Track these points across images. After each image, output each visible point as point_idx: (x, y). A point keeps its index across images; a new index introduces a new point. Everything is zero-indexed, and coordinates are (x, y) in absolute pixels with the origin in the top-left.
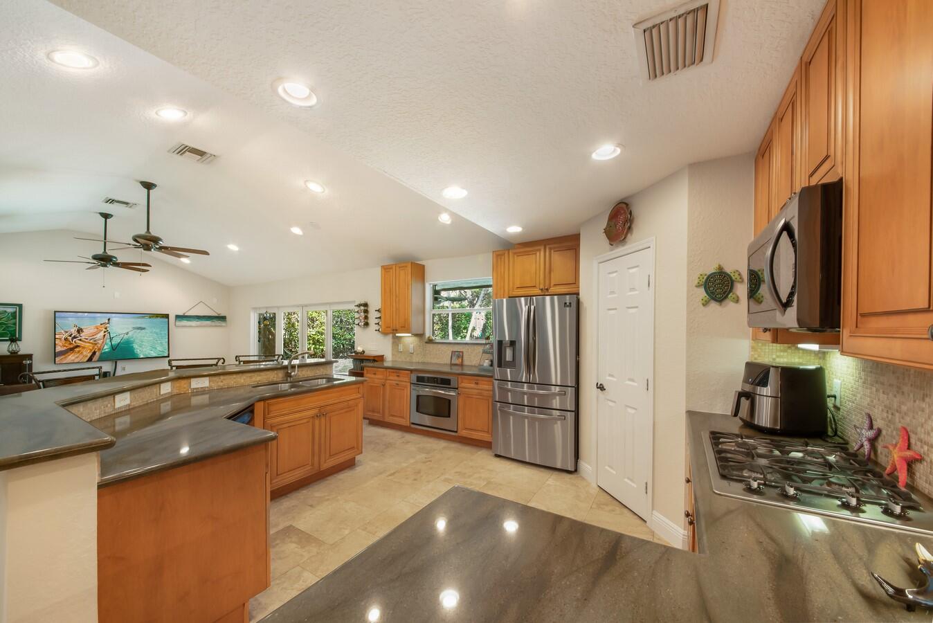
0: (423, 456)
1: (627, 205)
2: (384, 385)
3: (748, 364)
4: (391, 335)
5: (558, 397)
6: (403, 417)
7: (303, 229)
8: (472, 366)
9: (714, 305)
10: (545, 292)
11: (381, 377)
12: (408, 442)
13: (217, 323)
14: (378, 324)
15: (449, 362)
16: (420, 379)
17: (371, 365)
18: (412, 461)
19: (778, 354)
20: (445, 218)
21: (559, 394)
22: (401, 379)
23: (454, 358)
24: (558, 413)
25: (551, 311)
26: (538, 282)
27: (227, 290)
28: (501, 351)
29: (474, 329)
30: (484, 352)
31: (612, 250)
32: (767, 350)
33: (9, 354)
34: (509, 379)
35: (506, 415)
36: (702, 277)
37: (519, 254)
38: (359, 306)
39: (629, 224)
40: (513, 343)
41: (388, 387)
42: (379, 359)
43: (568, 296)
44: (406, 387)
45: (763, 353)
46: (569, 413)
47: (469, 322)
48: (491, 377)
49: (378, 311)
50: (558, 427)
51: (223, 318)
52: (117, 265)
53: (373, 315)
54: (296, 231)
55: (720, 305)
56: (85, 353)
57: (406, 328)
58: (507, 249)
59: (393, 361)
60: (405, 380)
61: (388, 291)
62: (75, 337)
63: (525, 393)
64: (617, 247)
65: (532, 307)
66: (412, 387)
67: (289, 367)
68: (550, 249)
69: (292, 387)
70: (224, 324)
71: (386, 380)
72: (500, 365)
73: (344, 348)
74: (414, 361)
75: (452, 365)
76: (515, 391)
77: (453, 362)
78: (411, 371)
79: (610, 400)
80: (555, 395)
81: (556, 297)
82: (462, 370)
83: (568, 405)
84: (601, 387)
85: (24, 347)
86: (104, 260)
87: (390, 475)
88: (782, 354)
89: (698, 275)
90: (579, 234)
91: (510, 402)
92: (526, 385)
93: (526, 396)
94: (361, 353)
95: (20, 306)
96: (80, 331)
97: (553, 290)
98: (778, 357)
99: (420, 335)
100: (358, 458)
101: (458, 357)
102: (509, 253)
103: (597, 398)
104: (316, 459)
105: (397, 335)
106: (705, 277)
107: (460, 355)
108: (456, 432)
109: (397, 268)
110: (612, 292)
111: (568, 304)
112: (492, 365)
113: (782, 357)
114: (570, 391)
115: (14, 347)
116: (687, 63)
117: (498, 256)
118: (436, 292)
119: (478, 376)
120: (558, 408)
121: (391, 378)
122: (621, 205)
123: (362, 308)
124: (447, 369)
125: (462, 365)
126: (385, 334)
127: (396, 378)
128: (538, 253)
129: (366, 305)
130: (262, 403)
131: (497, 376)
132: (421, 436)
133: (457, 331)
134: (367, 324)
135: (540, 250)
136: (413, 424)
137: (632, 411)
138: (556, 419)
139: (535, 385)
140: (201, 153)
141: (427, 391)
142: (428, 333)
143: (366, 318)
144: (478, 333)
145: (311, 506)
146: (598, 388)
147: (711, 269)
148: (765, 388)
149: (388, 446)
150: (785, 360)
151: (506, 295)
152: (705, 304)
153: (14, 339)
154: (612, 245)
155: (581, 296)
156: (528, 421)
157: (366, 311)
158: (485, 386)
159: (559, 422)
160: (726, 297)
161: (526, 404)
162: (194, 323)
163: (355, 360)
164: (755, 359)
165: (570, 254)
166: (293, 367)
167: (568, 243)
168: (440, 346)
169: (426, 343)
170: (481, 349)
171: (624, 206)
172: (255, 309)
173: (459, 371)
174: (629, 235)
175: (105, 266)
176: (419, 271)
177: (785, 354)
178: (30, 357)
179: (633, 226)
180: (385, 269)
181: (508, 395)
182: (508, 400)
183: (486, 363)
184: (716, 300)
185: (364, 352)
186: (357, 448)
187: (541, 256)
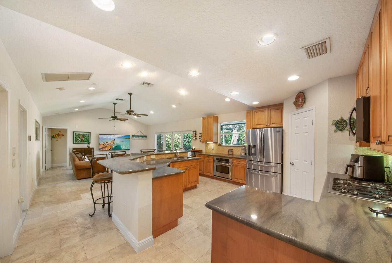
0: (220, 187)
1: (303, 93)
2: (203, 161)
3: (352, 155)
4: (205, 143)
5: (273, 168)
6: (211, 173)
7: (176, 105)
8: (237, 155)
9: (339, 132)
10: (268, 127)
11: (202, 158)
12: (213, 182)
13: (144, 138)
14: (200, 139)
15: (227, 153)
16: (217, 159)
17: (198, 153)
18: (216, 188)
19: (367, 151)
20: (228, 100)
21: (274, 166)
22: (210, 159)
23: (230, 152)
24: (273, 174)
25: (270, 134)
26: (265, 122)
27: (147, 126)
28: (250, 150)
29: (234, 140)
30: (242, 150)
31: (297, 110)
32: (362, 150)
33: (87, 147)
34: (252, 160)
35: (251, 173)
36: (334, 122)
37: (257, 112)
38: (193, 132)
39: (304, 101)
40: (255, 146)
41: (205, 162)
42: (200, 152)
43: (278, 128)
44: (212, 162)
45: (360, 151)
46: (278, 174)
47: (231, 137)
48: (246, 159)
49: (200, 134)
50: (273, 179)
51: (145, 136)
52: (118, 119)
53: (198, 136)
54: (174, 106)
55: (342, 132)
56: (108, 148)
57: (211, 140)
58: (251, 110)
59: (205, 153)
60: (211, 159)
61: (204, 127)
62: (106, 144)
63: (259, 165)
64: (299, 109)
65: (263, 132)
66: (214, 162)
67: (176, 153)
68: (270, 109)
69: (177, 159)
70: (146, 138)
71: (204, 159)
72: (249, 155)
73: (187, 148)
74: (214, 152)
75: (229, 154)
76: (255, 165)
77: (229, 153)
78: (214, 156)
79: (296, 169)
80: (272, 166)
81: (273, 129)
82: (233, 156)
83: (278, 170)
84: (292, 164)
85: (91, 146)
86: (115, 118)
87: (210, 192)
88: (368, 151)
89: (332, 121)
90: (283, 103)
91: (253, 168)
92: (259, 162)
93: (259, 167)
94: (194, 149)
95: (90, 133)
96: (107, 142)
97: (271, 125)
98: (366, 152)
99: (216, 143)
100: (198, 185)
101: (231, 151)
102: (253, 111)
103: (291, 168)
104: (186, 183)
105: (207, 143)
106: (335, 122)
107: (232, 151)
108: (231, 179)
109: (208, 118)
110: (297, 127)
111: (278, 131)
112: (246, 154)
113: (368, 152)
114: (279, 166)
115: (89, 145)
116: (321, 54)
117: (248, 112)
118: (222, 126)
119: (240, 159)
120: (273, 172)
121: (206, 158)
122: (300, 93)
123: (194, 133)
124: (227, 156)
125: (233, 155)
126: (203, 142)
127: (208, 159)
128: (265, 111)
129: (195, 132)
130: (172, 164)
131: (248, 159)
132: (218, 180)
133: (227, 141)
134: (196, 139)
135: (266, 110)
136: (214, 175)
137: (305, 173)
138: (273, 176)
139: (264, 163)
140: (149, 84)
141: (219, 163)
142: (219, 142)
143: (196, 136)
144: (235, 142)
145: (186, 198)
146: (291, 164)
147: (338, 118)
148: (358, 163)
149: (206, 183)
150: (370, 153)
151: (252, 128)
152: (335, 132)
153: (89, 143)
154: (297, 108)
155: (284, 128)
156: (260, 177)
157: (196, 134)
158: (242, 162)
159: (274, 177)
160: (344, 129)
161: (259, 169)
162: (137, 138)
163: (192, 152)
164: (357, 153)
165: (279, 111)
166: (177, 153)
167: (278, 107)
168: (224, 147)
169: (219, 146)
170: (240, 148)
171: (302, 94)
172: (156, 133)
173: (232, 157)
174: (304, 105)
175: (114, 120)
176: (216, 119)
177: (370, 151)
178: (93, 148)
179: (306, 101)
180: (203, 118)
181: (252, 166)
182: (252, 168)
183: (243, 154)
184: (340, 130)
185: (195, 149)
186: (198, 182)
187: (266, 112)
